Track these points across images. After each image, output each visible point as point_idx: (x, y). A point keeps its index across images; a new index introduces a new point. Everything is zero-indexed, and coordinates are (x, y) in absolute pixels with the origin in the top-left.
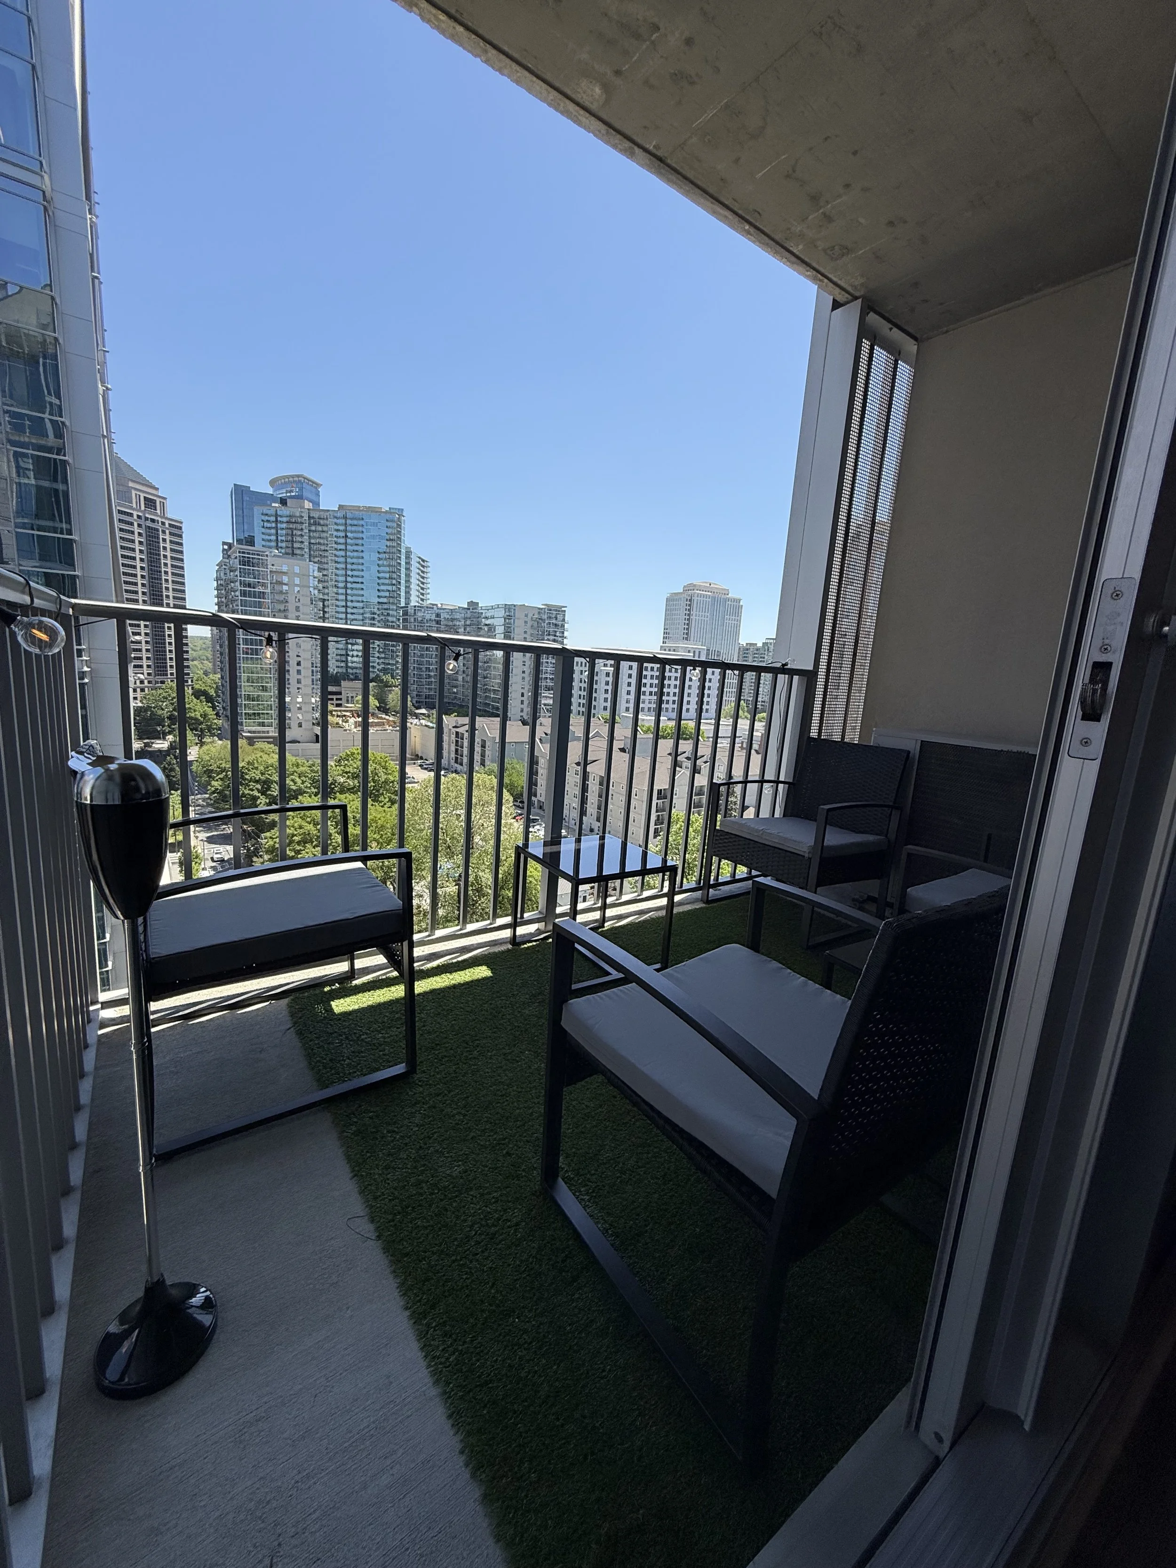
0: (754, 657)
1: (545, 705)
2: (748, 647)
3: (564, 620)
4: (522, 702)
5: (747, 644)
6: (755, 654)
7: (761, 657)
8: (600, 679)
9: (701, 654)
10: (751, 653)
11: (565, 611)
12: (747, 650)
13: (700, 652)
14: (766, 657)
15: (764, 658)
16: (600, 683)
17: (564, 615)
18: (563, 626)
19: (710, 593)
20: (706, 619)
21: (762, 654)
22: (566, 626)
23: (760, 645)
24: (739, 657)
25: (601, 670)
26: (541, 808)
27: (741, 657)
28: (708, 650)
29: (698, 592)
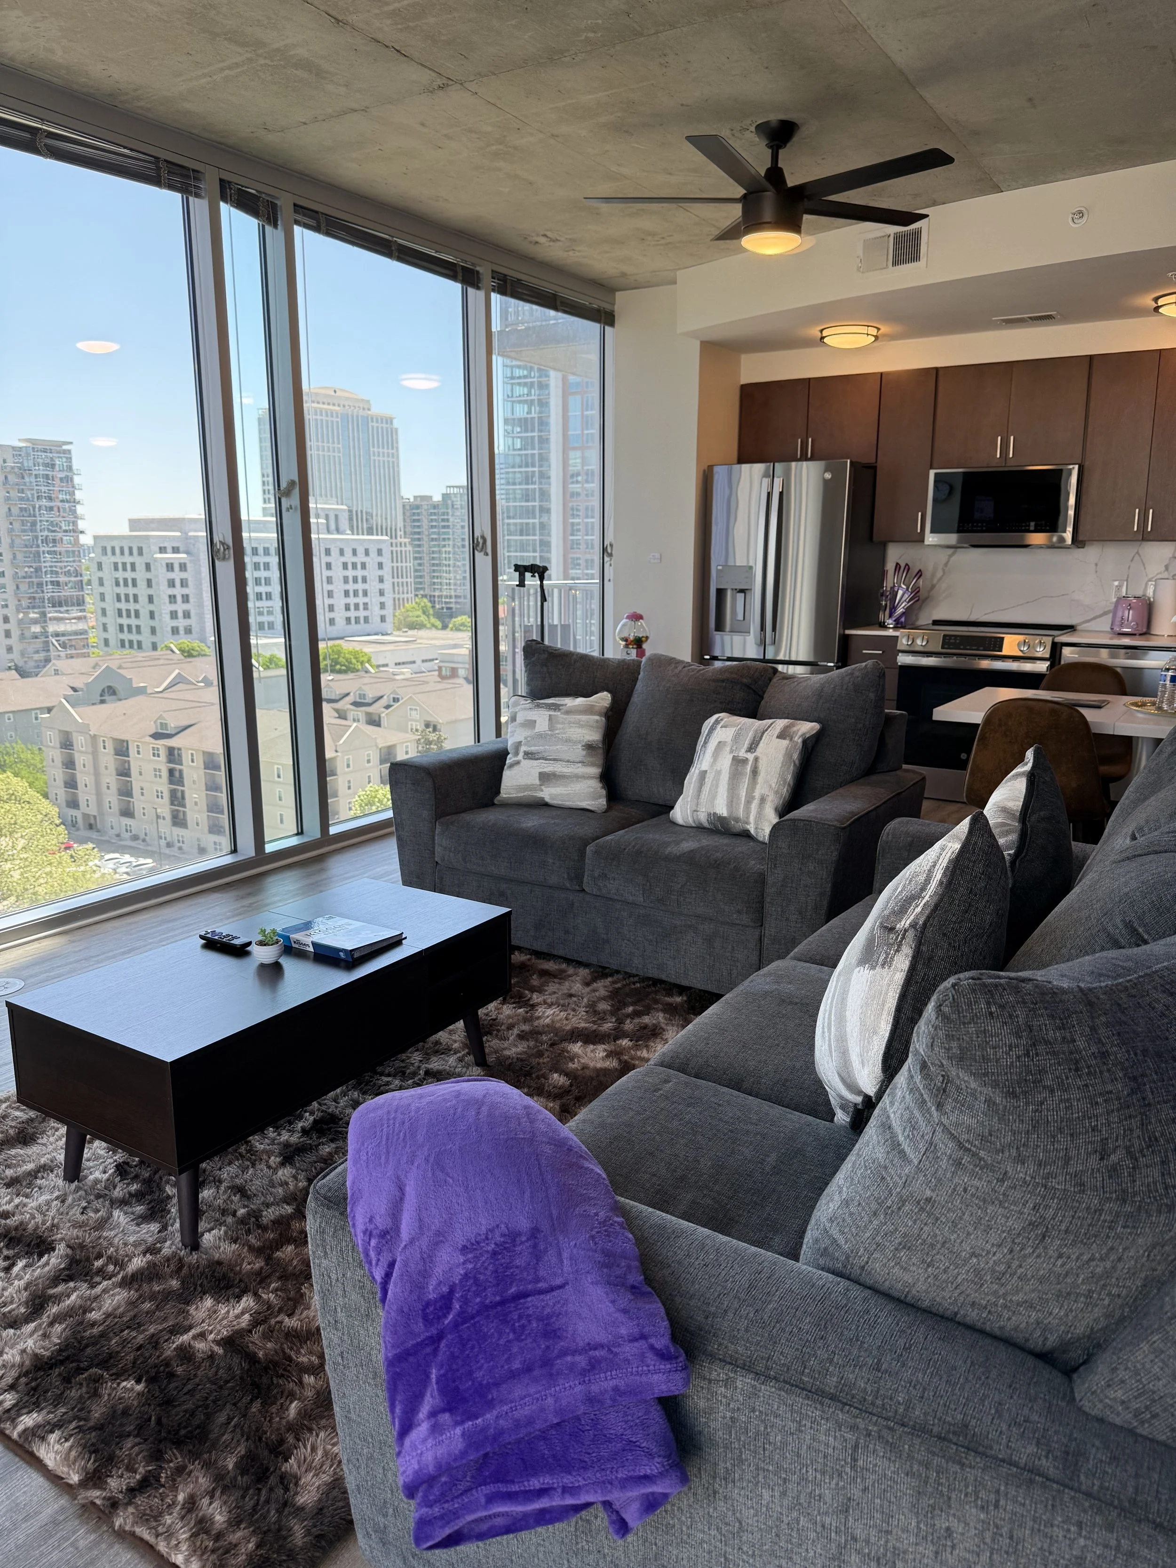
0: (432, 520)
1: (57, 635)
2: (418, 502)
3: (70, 468)
4: (8, 634)
5: (415, 497)
6: (431, 514)
7: (443, 520)
8: (157, 576)
9: (340, 517)
10: (424, 513)
11: (69, 451)
12: (418, 507)
13: (336, 516)
14: (451, 519)
15: (448, 520)
16: (158, 584)
17: (69, 459)
18: (68, 480)
19: (337, 408)
20: (336, 454)
21: (443, 514)
22: (77, 480)
23: (437, 498)
24: (404, 520)
25: (156, 560)
26: (91, 827)
27: (408, 520)
28: (350, 511)
29: (315, 405)
